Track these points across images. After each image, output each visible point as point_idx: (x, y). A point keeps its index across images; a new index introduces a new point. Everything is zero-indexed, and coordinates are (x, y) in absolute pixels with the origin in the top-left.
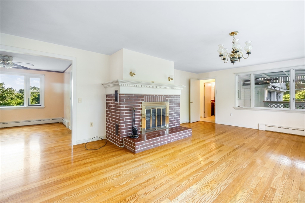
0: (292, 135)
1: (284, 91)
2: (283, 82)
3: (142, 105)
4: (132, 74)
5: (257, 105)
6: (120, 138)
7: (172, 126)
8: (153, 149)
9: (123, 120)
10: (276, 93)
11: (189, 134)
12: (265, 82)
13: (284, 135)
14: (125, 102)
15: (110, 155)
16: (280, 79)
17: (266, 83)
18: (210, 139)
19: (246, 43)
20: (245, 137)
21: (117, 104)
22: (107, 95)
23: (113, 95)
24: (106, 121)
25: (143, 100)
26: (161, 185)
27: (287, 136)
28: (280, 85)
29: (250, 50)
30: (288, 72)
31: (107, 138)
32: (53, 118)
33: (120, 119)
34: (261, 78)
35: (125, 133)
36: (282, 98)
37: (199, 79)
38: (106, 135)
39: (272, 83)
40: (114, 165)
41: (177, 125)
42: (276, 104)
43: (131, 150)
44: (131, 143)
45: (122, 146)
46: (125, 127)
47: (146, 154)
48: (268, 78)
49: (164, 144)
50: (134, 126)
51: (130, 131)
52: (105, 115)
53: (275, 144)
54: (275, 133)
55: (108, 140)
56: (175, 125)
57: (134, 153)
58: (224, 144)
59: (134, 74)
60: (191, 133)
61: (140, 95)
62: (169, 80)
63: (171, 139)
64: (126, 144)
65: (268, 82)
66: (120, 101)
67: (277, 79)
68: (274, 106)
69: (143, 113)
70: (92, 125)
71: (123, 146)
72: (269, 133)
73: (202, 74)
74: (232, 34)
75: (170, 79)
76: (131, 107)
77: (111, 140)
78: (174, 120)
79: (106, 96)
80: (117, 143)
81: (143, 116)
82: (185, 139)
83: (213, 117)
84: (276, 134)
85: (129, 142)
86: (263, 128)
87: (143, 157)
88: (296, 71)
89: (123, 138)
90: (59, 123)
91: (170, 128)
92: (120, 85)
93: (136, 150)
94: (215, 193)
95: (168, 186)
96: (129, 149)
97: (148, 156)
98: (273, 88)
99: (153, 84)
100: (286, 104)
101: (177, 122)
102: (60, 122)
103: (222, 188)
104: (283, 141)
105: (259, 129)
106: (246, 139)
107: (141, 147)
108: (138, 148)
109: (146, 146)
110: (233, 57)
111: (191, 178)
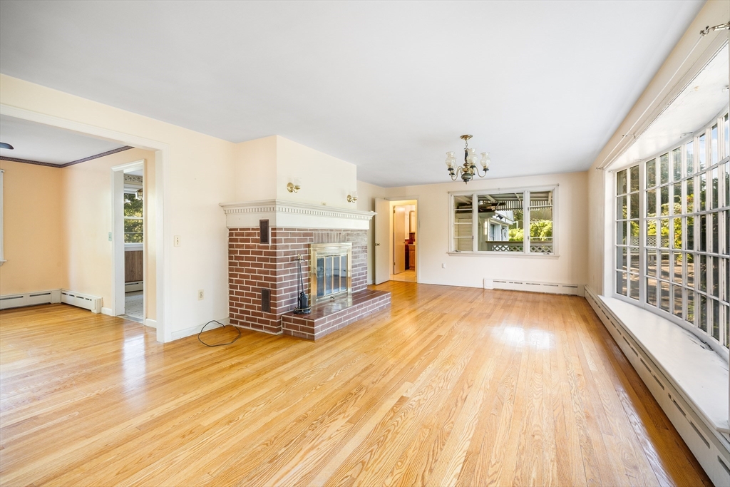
0: (527, 292)
1: (511, 223)
2: (511, 209)
3: (311, 249)
4: (292, 188)
5: (480, 248)
6: (275, 317)
7: (356, 289)
8: (341, 330)
9: (281, 279)
10: (501, 226)
11: (386, 301)
12: (489, 208)
13: (517, 294)
14: (283, 244)
15: (268, 348)
16: (509, 205)
17: (490, 210)
18: (422, 308)
19: (483, 154)
20: (470, 300)
21: (267, 248)
22: (230, 230)
23: (257, 229)
24: (228, 286)
25: (311, 240)
26: (388, 371)
27: (521, 294)
28: (507, 215)
29: (488, 166)
30: (520, 195)
31: (232, 321)
32: (33, 293)
33: (276, 278)
34: (483, 200)
35: (283, 307)
36: (507, 235)
37: (387, 199)
38: (228, 316)
39: (498, 210)
40: (292, 360)
41: (362, 287)
42: (497, 246)
43: (302, 336)
44: (304, 323)
45: (280, 333)
46: (283, 294)
47: (333, 339)
48: (493, 201)
49: (354, 321)
50: (301, 291)
51: (292, 301)
52: (227, 272)
53: (509, 306)
54: (505, 292)
55: (238, 326)
56: (359, 288)
57: (312, 339)
58: (445, 312)
59: (297, 189)
60: (390, 300)
61: (306, 230)
62: (349, 201)
63: (363, 311)
64: (288, 326)
65: (493, 208)
66: (274, 241)
67: (504, 204)
68: (500, 249)
69: (312, 266)
70: (201, 295)
71: (282, 332)
72: (499, 292)
73: (394, 189)
74: (465, 137)
75: (350, 199)
76: (293, 253)
77: (248, 325)
78: (359, 279)
79: (228, 232)
80: (266, 328)
81: (312, 271)
82: (383, 310)
83: (408, 272)
84: (508, 293)
85: (296, 321)
86: (490, 285)
87: (330, 344)
88: (531, 193)
89: (280, 316)
90: (50, 303)
91: (353, 294)
92: (277, 209)
93: (315, 334)
94: (460, 367)
95: (398, 371)
96: (296, 335)
97: (341, 342)
98: (498, 218)
99: (324, 209)
100: (515, 245)
101: (362, 282)
102: (52, 302)
103: (466, 361)
104: (517, 303)
105: (486, 288)
106: (471, 302)
107: (323, 328)
108: (318, 331)
109: (329, 325)
110: (466, 174)
111: (423, 358)
